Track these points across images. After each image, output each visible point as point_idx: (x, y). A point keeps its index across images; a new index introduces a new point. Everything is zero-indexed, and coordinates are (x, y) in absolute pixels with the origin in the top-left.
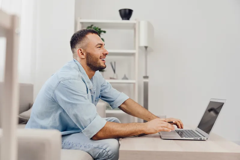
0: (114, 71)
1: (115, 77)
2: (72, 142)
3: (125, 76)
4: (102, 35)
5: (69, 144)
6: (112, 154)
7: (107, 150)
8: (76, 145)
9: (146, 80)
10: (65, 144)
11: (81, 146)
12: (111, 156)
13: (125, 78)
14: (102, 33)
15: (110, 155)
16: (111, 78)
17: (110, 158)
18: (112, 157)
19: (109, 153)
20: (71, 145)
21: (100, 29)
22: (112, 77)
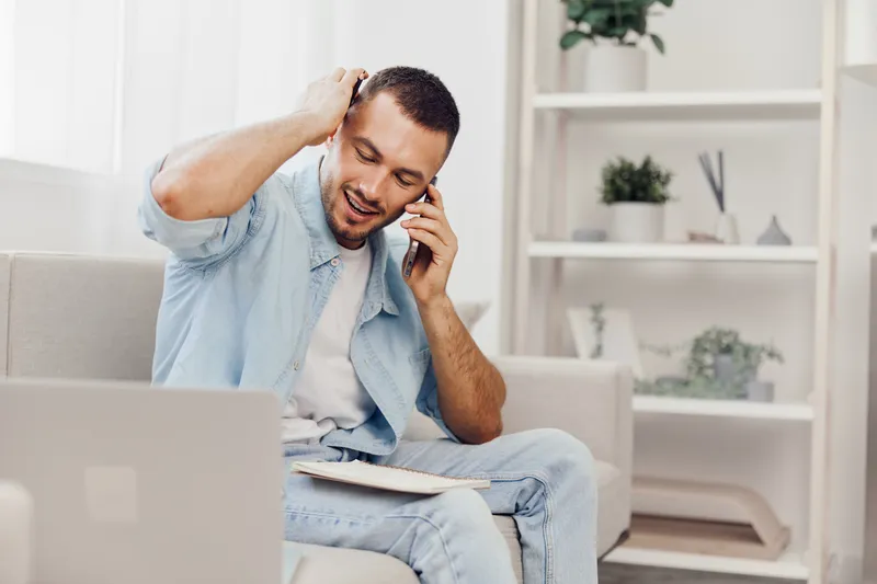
0: (719, 196)
1: (721, 232)
3: (775, 223)
5: (293, 518)
8: (320, 520)
11: (337, 522)
13: (777, 236)
14: (656, 7)
16: (693, 238)
20: (298, 519)
22: (700, 229)
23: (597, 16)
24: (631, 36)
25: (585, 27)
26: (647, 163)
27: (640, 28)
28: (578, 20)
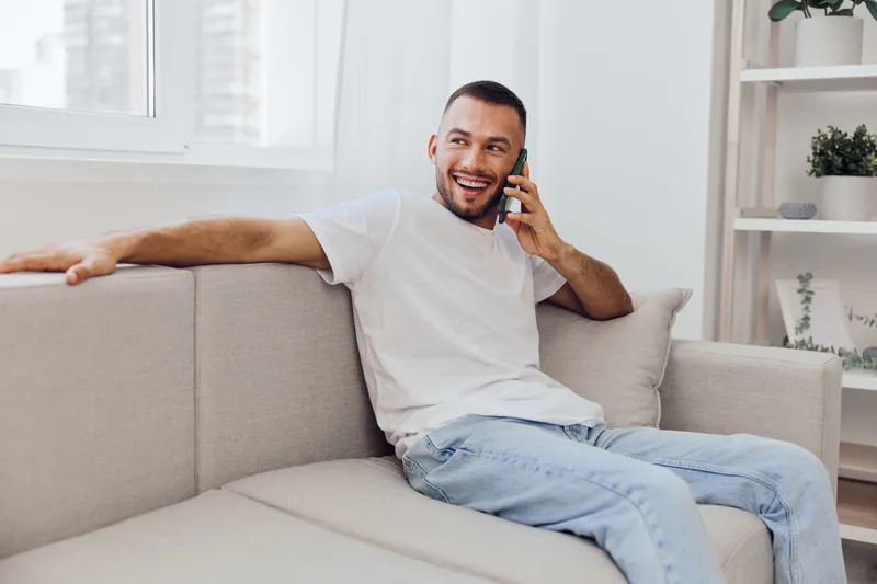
26: (860, 133)
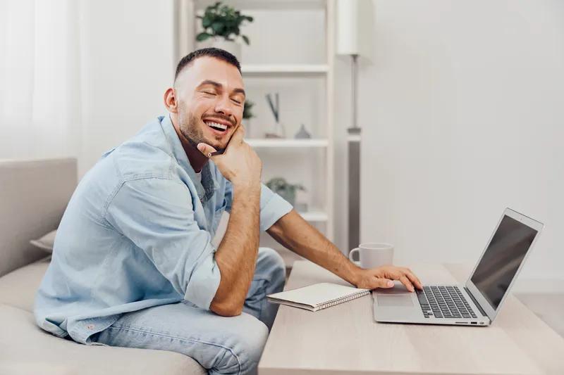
0: (276, 115)
1: (279, 132)
2: (150, 328)
3: (303, 128)
4: (245, 26)
5: (144, 335)
6: (246, 361)
7: (235, 351)
8: (161, 338)
9: (355, 138)
10: (133, 333)
11: (172, 340)
12: (246, 365)
13: (304, 134)
14: (245, 22)
15: (242, 365)
16: (268, 136)
17: (242, 371)
18: (247, 368)
19: (241, 359)
20: (147, 337)
21: (238, 13)
22: (271, 131)
23: (217, 26)
24: (232, 36)
25: (209, 31)
27: (237, 32)
28: (206, 27)
